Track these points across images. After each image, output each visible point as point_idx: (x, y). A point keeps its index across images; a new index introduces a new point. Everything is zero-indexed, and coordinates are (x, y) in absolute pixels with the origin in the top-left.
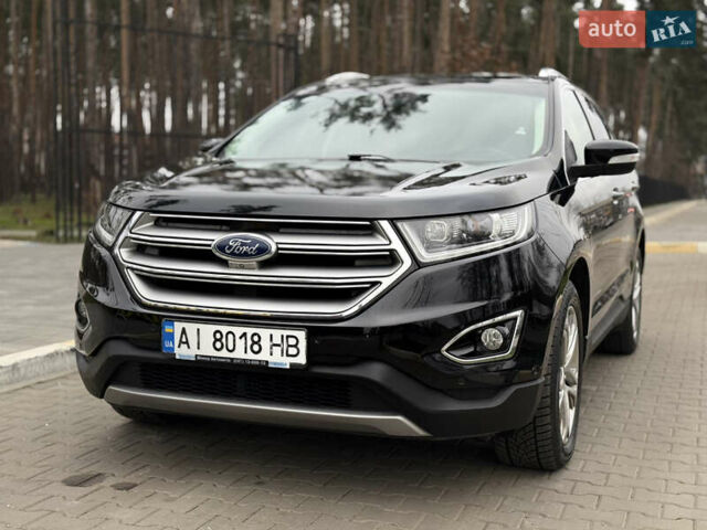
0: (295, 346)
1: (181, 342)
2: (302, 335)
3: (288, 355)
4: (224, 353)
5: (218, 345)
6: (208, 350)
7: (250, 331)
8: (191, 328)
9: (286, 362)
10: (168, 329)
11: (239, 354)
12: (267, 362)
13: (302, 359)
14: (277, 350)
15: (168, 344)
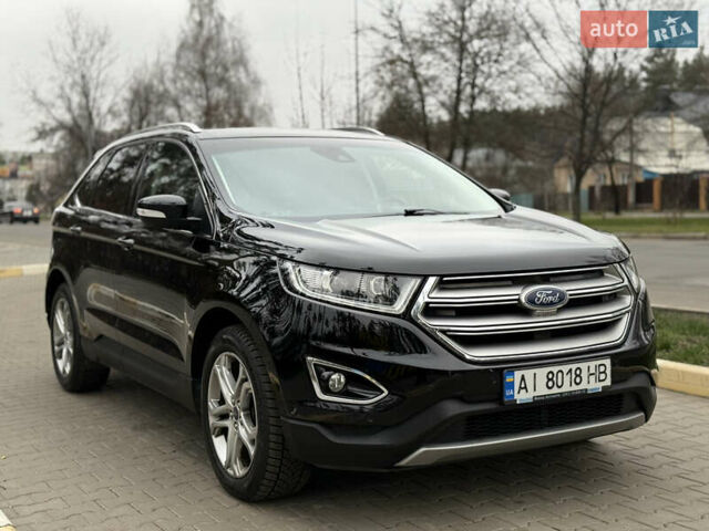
0: (604, 372)
1: (521, 388)
2: (608, 362)
3: (600, 381)
4: (555, 390)
5: (550, 384)
6: (542, 391)
7: (574, 366)
8: (528, 374)
9: (599, 386)
10: (509, 379)
11: (566, 388)
12: (586, 390)
13: (608, 382)
14: (593, 378)
15: (508, 393)
